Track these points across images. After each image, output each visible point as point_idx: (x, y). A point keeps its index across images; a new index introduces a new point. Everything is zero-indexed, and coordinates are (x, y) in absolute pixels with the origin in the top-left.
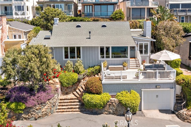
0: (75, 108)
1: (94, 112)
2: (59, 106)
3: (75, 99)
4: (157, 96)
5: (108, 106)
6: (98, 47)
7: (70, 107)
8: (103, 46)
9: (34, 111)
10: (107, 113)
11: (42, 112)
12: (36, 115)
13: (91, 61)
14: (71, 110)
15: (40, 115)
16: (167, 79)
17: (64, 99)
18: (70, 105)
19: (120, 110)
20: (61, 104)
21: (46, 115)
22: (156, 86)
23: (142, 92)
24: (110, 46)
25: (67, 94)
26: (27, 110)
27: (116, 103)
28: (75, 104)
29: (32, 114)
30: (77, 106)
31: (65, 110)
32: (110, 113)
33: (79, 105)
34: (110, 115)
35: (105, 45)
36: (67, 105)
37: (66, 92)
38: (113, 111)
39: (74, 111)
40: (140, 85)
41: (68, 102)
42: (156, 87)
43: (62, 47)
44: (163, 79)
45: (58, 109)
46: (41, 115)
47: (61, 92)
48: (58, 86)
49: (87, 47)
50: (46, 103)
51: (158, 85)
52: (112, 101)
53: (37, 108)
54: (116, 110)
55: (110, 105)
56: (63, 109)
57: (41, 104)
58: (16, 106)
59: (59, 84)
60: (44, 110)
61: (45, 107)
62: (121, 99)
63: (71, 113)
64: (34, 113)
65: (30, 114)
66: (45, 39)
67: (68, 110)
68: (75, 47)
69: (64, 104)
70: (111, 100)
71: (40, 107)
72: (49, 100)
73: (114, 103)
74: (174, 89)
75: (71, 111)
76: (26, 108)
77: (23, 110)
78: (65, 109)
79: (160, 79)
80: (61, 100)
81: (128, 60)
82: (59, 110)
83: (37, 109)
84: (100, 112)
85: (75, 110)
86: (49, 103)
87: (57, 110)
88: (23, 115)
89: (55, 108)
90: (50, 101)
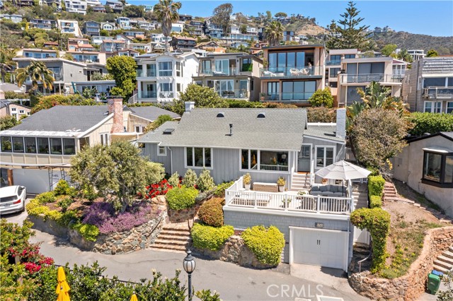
0: (180, 245)
1: (205, 254)
2: (159, 238)
3: (186, 230)
4: (319, 242)
5: (226, 248)
6: (238, 150)
7: (173, 242)
8: (246, 148)
9: (110, 240)
10: (225, 259)
11: (124, 244)
12: (114, 246)
13: (227, 173)
14: (172, 247)
15: (119, 248)
16: (339, 212)
17: (170, 229)
18: (175, 239)
19: (246, 258)
20: (163, 236)
21: (130, 248)
22: (316, 224)
23: (291, 231)
24: (259, 149)
25: (178, 221)
26: (101, 238)
27: (239, 245)
28: (183, 238)
29: (107, 245)
30: (185, 243)
31: (164, 246)
32: (230, 260)
33: (188, 241)
34: (230, 263)
35: (250, 148)
36: (170, 239)
37: (177, 218)
38: (235, 258)
39: (177, 250)
40: (286, 218)
41: (173, 234)
42: (316, 226)
43: (183, 148)
44: (331, 212)
45: (156, 243)
46: (122, 249)
47: (168, 217)
48: (164, 207)
49: (221, 149)
50: (131, 231)
51: (319, 221)
52: (234, 241)
53: (116, 236)
54: (240, 256)
55: (230, 246)
56: (162, 243)
57: (123, 231)
58: (87, 230)
59: (165, 204)
60: (126, 240)
61: (129, 237)
62: (248, 239)
63: (171, 251)
64: (111, 244)
65: (105, 244)
66: (165, 133)
67: (169, 246)
68: (202, 148)
69: (166, 236)
70: (232, 239)
71: (121, 236)
72: (136, 226)
73: (236, 244)
74: (348, 233)
75: (173, 249)
76: (99, 235)
77: (96, 237)
78: (165, 244)
79: (326, 212)
80: (164, 229)
81: (287, 175)
82: (157, 245)
83: (114, 238)
84: (215, 256)
85: (179, 247)
86: (135, 231)
87: (154, 245)
88: (96, 245)
89: (149, 240)
90: (138, 228)
